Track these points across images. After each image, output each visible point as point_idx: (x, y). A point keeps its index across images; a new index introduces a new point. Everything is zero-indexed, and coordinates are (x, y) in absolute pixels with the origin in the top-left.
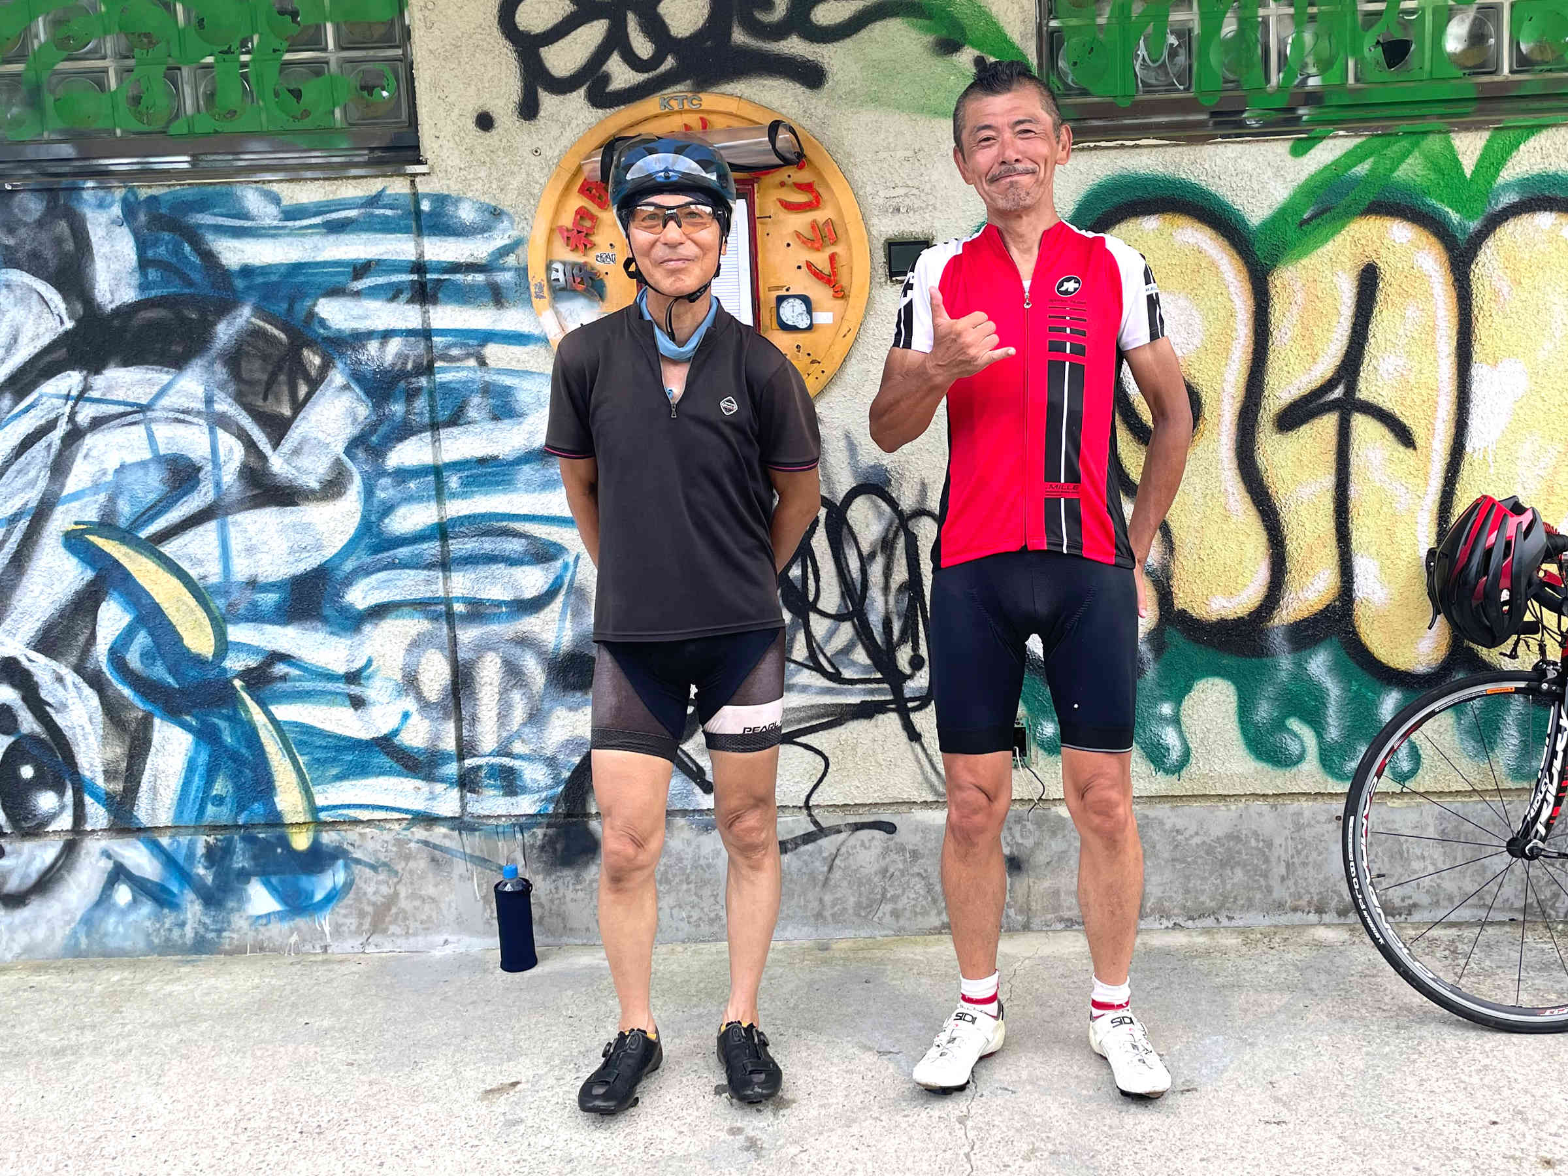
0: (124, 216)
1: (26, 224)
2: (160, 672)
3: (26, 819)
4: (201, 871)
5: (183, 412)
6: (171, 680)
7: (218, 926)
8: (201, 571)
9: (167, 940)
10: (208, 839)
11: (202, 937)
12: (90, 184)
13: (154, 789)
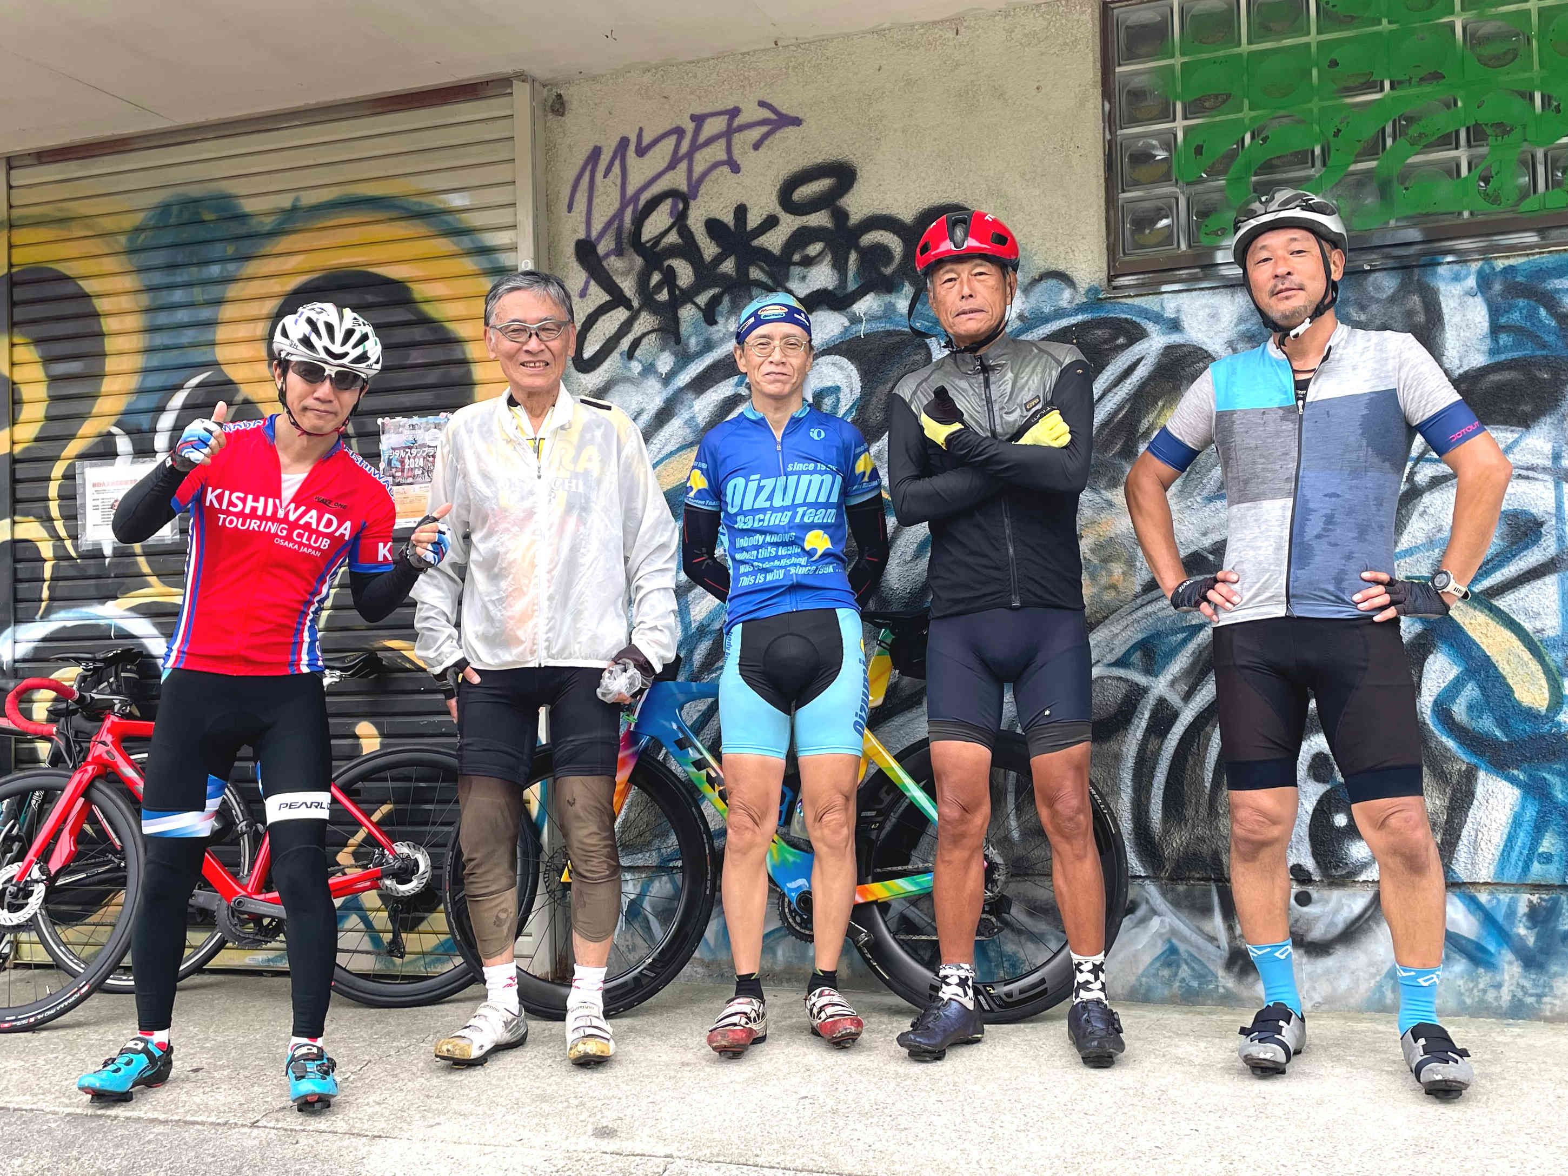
0: (1479, 286)
1: (1378, 301)
2: (1487, 725)
3: (1337, 867)
4: (1522, 931)
5: (1528, 469)
6: (1498, 733)
7: (1539, 991)
8: (1539, 625)
9: (1482, 1001)
10: (1532, 898)
11: (1520, 1000)
12: (1450, 258)
13: (1475, 845)
